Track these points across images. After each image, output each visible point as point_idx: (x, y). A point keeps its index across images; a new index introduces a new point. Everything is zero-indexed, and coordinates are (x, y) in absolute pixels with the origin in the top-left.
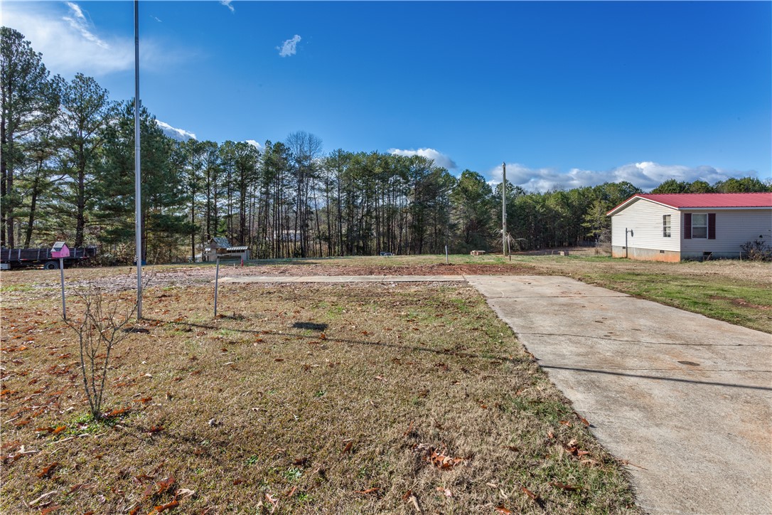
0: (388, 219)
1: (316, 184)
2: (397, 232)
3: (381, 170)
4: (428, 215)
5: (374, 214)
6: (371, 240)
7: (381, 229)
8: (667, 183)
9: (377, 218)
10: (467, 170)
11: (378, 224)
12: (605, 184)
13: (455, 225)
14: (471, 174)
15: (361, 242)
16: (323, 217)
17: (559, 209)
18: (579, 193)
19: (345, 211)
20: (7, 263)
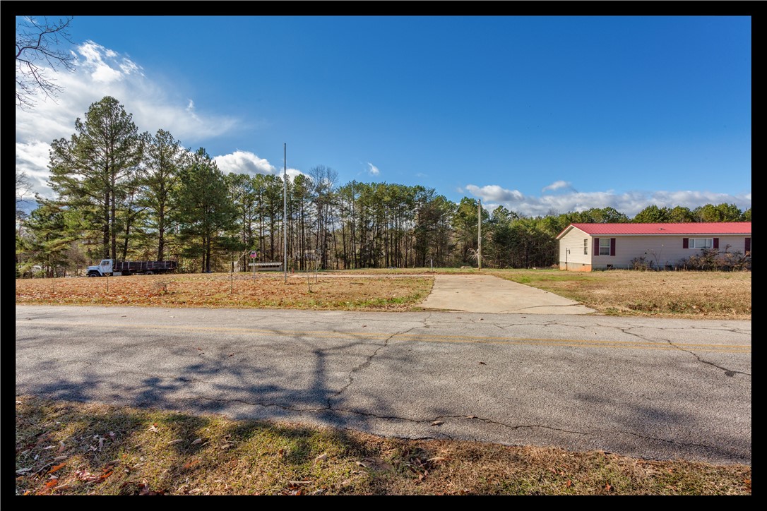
0: (396, 240)
1: (334, 211)
2: (403, 252)
3: (389, 199)
4: (430, 237)
5: (383, 236)
6: (381, 258)
7: (390, 250)
8: (648, 208)
9: (386, 239)
10: (465, 198)
11: (387, 245)
12: (591, 210)
13: (453, 246)
14: (469, 201)
15: (372, 261)
16: (340, 239)
17: (548, 232)
18: (567, 218)
19: (358, 234)
20: (121, 271)
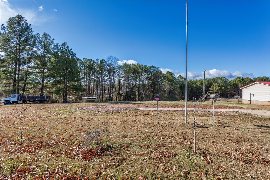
1: (115, 75)
3: (141, 70)
8: (238, 78)
10: (168, 71)
13: (165, 91)
14: (170, 73)
17: (201, 86)
18: (207, 81)
20: (22, 101)
